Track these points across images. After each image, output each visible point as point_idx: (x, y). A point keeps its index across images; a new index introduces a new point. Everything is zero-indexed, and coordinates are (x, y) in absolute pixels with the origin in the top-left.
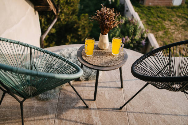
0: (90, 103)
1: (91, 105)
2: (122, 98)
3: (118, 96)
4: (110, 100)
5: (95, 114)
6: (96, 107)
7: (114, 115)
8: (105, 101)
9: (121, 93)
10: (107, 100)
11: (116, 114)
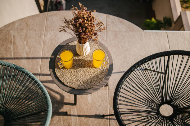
0: (70, 109)
1: (72, 111)
2: (106, 101)
3: (102, 98)
4: (92, 104)
5: (75, 123)
6: (76, 114)
7: (95, 124)
8: (87, 105)
9: (106, 92)
10: (89, 103)
11: (97, 124)
